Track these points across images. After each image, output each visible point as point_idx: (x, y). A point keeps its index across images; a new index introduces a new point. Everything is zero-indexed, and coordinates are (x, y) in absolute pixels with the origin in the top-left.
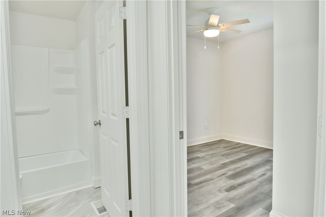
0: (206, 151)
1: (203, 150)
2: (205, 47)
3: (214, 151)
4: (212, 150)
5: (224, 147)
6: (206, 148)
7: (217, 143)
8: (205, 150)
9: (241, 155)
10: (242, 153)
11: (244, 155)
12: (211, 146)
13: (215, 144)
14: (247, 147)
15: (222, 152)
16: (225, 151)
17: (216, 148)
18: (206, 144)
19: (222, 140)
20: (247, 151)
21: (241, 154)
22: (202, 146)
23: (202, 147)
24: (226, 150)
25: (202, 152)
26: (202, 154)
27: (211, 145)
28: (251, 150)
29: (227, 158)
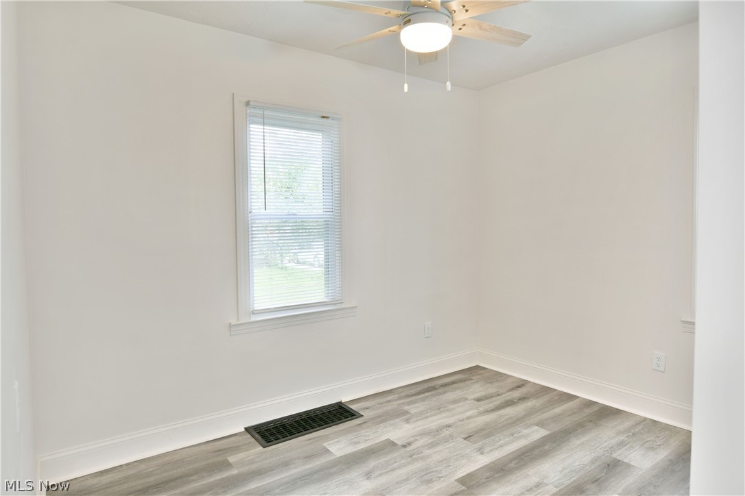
0: (421, 415)
1: (413, 409)
2: (406, 86)
3: (446, 414)
4: (439, 409)
5: (478, 400)
6: (423, 400)
7: (461, 381)
8: (420, 409)
9: (528, 435)
10: (527, 427)
11: (537, 434)
12: (441, 394)
13: (453, 383)
14: (547, 397)
15: (468, 418)
16: (480, 414)
17: (455, 402)
18: (426, 386)
19: (477, 368)
20: (546, 415)
21: (525, 431)
22: (414, 391)
23: (413, 395)
24: (481, 409)
25: (407, 421)
26: (407, 427)
27: (441, 390)
28: (558, 410)
29: (481, 451)
